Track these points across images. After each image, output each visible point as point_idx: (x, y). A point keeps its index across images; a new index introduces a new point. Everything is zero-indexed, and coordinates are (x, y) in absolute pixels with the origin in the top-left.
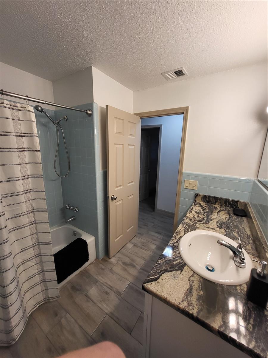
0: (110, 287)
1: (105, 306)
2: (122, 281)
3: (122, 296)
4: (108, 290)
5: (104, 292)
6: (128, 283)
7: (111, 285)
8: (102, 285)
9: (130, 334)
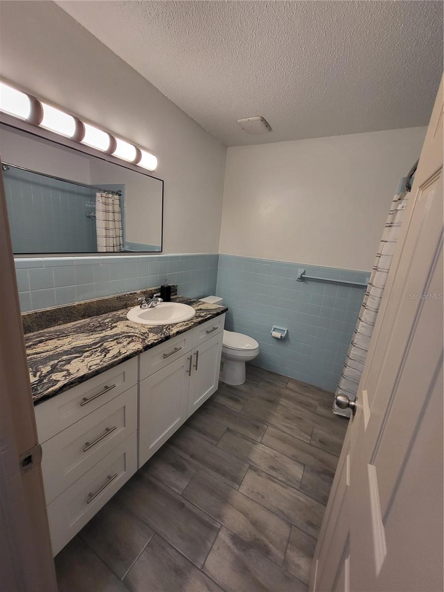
0: (272, 479)
1: (267, 451)
2: (256, 491)
3: (248, 466)
4: (274, 473)
5: (279, 471)
6: (243, 489)
7: (271, 482)
8: (289, 483)
9: (228, 428)
